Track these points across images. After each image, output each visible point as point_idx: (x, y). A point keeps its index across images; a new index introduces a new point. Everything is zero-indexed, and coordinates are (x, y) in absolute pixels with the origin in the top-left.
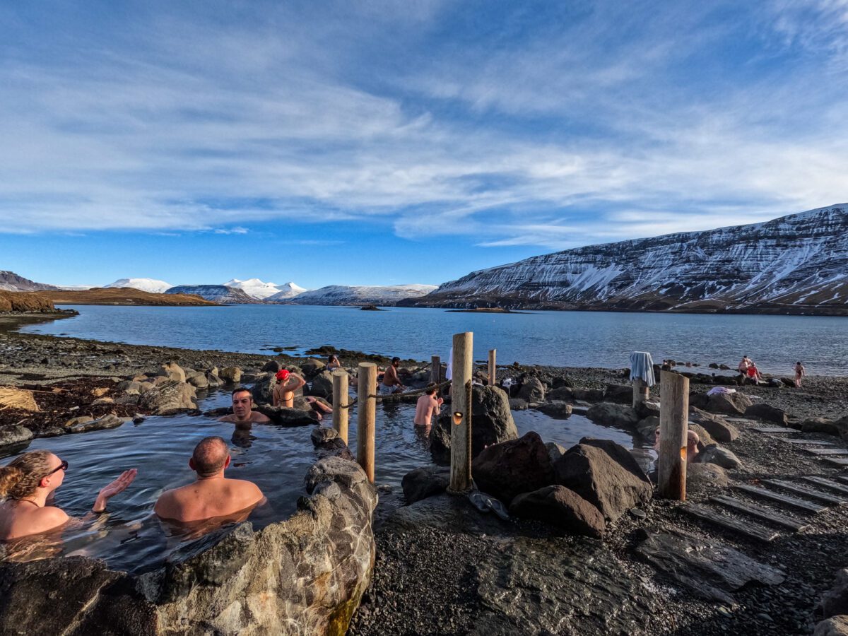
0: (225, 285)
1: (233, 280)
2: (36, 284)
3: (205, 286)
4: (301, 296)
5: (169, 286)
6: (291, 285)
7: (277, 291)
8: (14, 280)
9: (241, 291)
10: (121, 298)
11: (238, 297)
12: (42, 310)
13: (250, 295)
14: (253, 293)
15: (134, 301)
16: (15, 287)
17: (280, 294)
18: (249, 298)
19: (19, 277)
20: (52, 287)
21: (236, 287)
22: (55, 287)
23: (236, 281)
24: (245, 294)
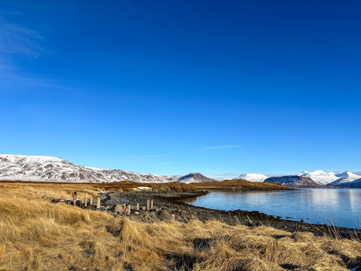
0: (298, 175)
1: (303, 172)
2: (208, 178)
3: (286, 176)
4: (357, 182)
5: (266, 178)
6: (348, 173)
7: (337, 178)
8: (200, 177)
9: (310, 179)
10: (235, 185)
11: (308, 183)
12: (192, 191)
13: (317, 182)
14: (319, 180)
15: (242, 187)
16: (201, 181)
17: (339, 180)
18: (315, 183)
19: (202, 175)
20: (214, 180)
21: (306, 176)
22: (215, 180)
23: (306, 172)
24: (313, 181)
